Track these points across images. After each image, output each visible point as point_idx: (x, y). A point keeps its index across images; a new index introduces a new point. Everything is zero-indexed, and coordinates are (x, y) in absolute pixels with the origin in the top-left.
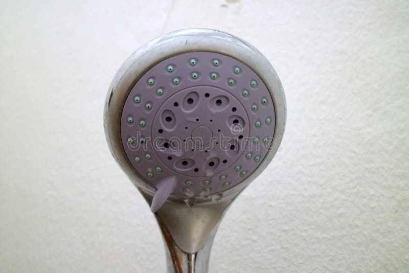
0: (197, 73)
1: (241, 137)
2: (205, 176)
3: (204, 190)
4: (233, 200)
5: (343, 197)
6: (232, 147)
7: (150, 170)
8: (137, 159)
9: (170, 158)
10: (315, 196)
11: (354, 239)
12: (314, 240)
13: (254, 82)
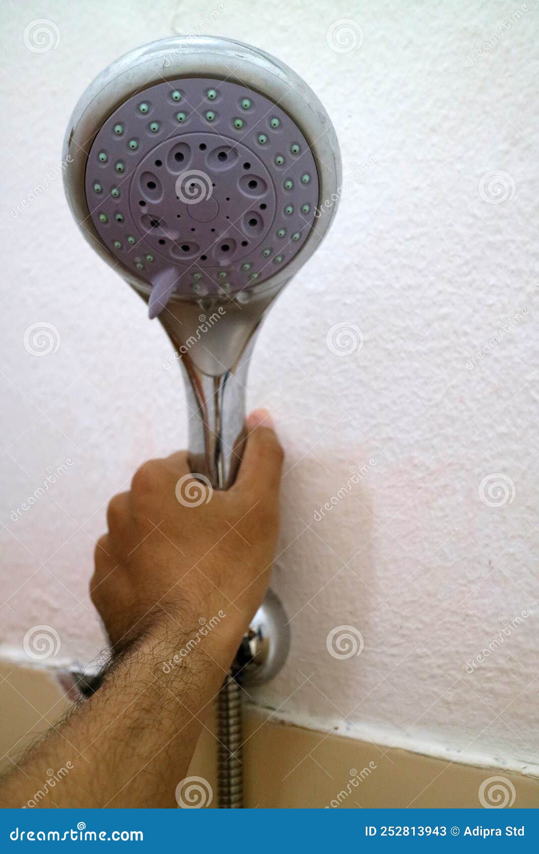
0: (185, 112)
1: (263, 207)
2: (218, 266)
3: (222, 285)
5: (450, 289)
6: (252, 222)
7: (138, 259)
8: (117, 244)
9: (162, 242)
10: (410, 287)
12: (403, 355)
13: (275, 121)
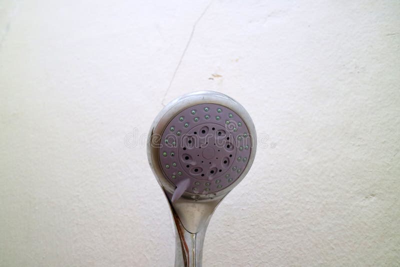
1: (231, 156)
3: (206, 190)
4: (221, 200)
6: (225, 162)
7: (174, 174)
8: (167, 166)
9: (188, 166)
11: (298, 229)
13: (240, 124)
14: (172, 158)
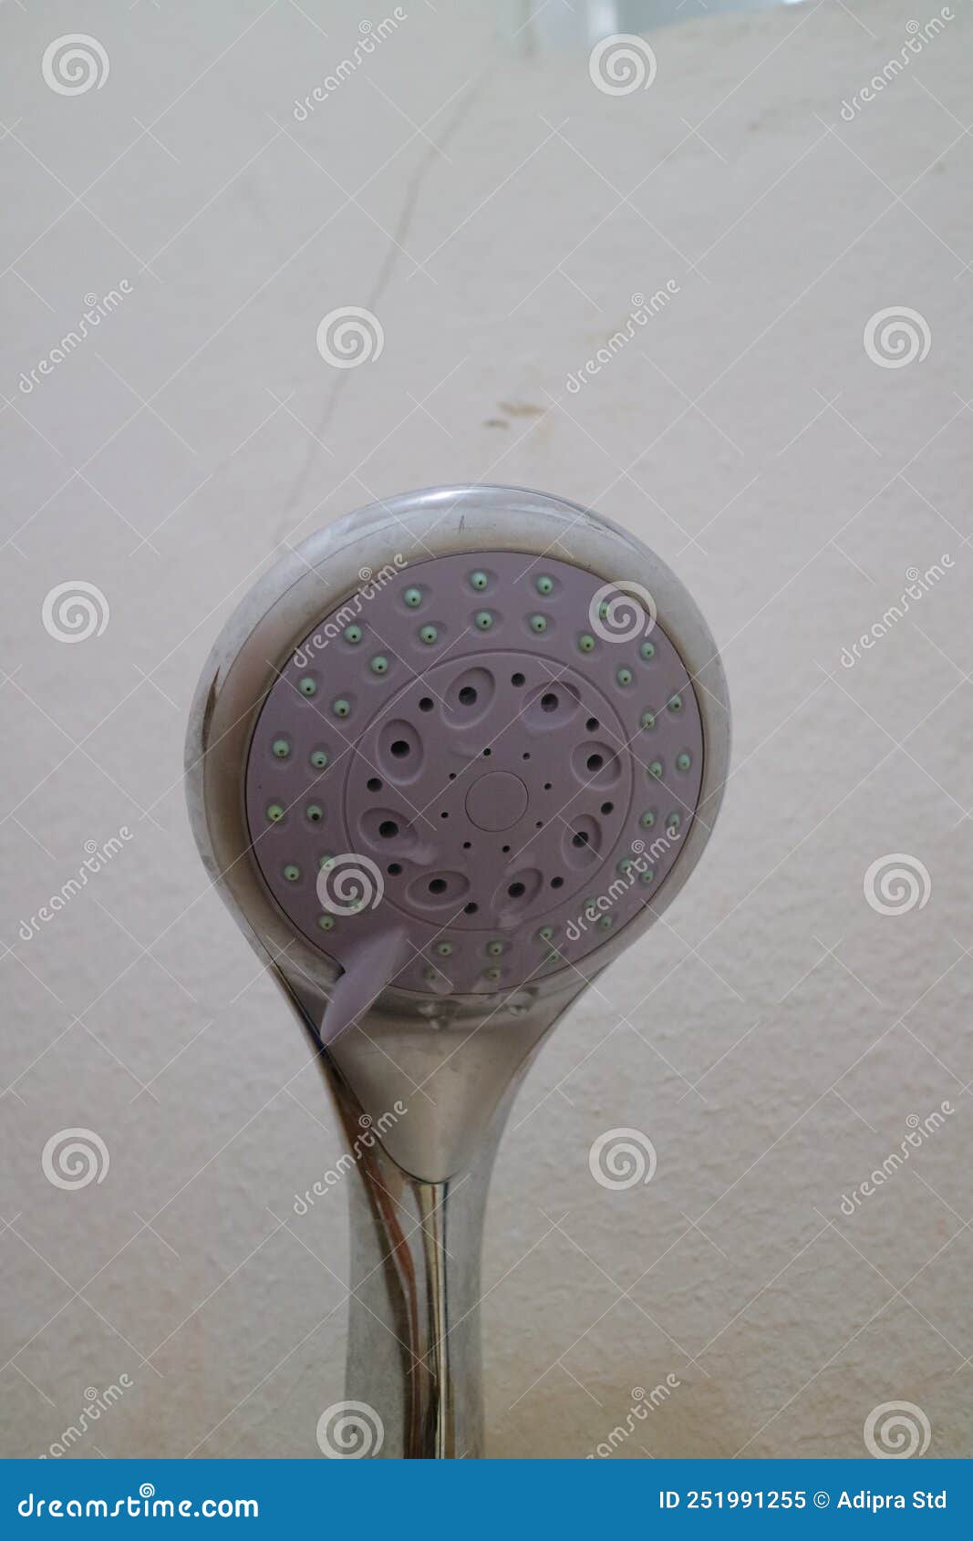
0: (493, 612)
1: (607, 808)
2: (496, 929)
3: (487, 973)
4: (564, 1009)
6: (580, 839)
8: (291, 871)
9: (394, 869)
13: (648, 647)
14: (311, 829)
